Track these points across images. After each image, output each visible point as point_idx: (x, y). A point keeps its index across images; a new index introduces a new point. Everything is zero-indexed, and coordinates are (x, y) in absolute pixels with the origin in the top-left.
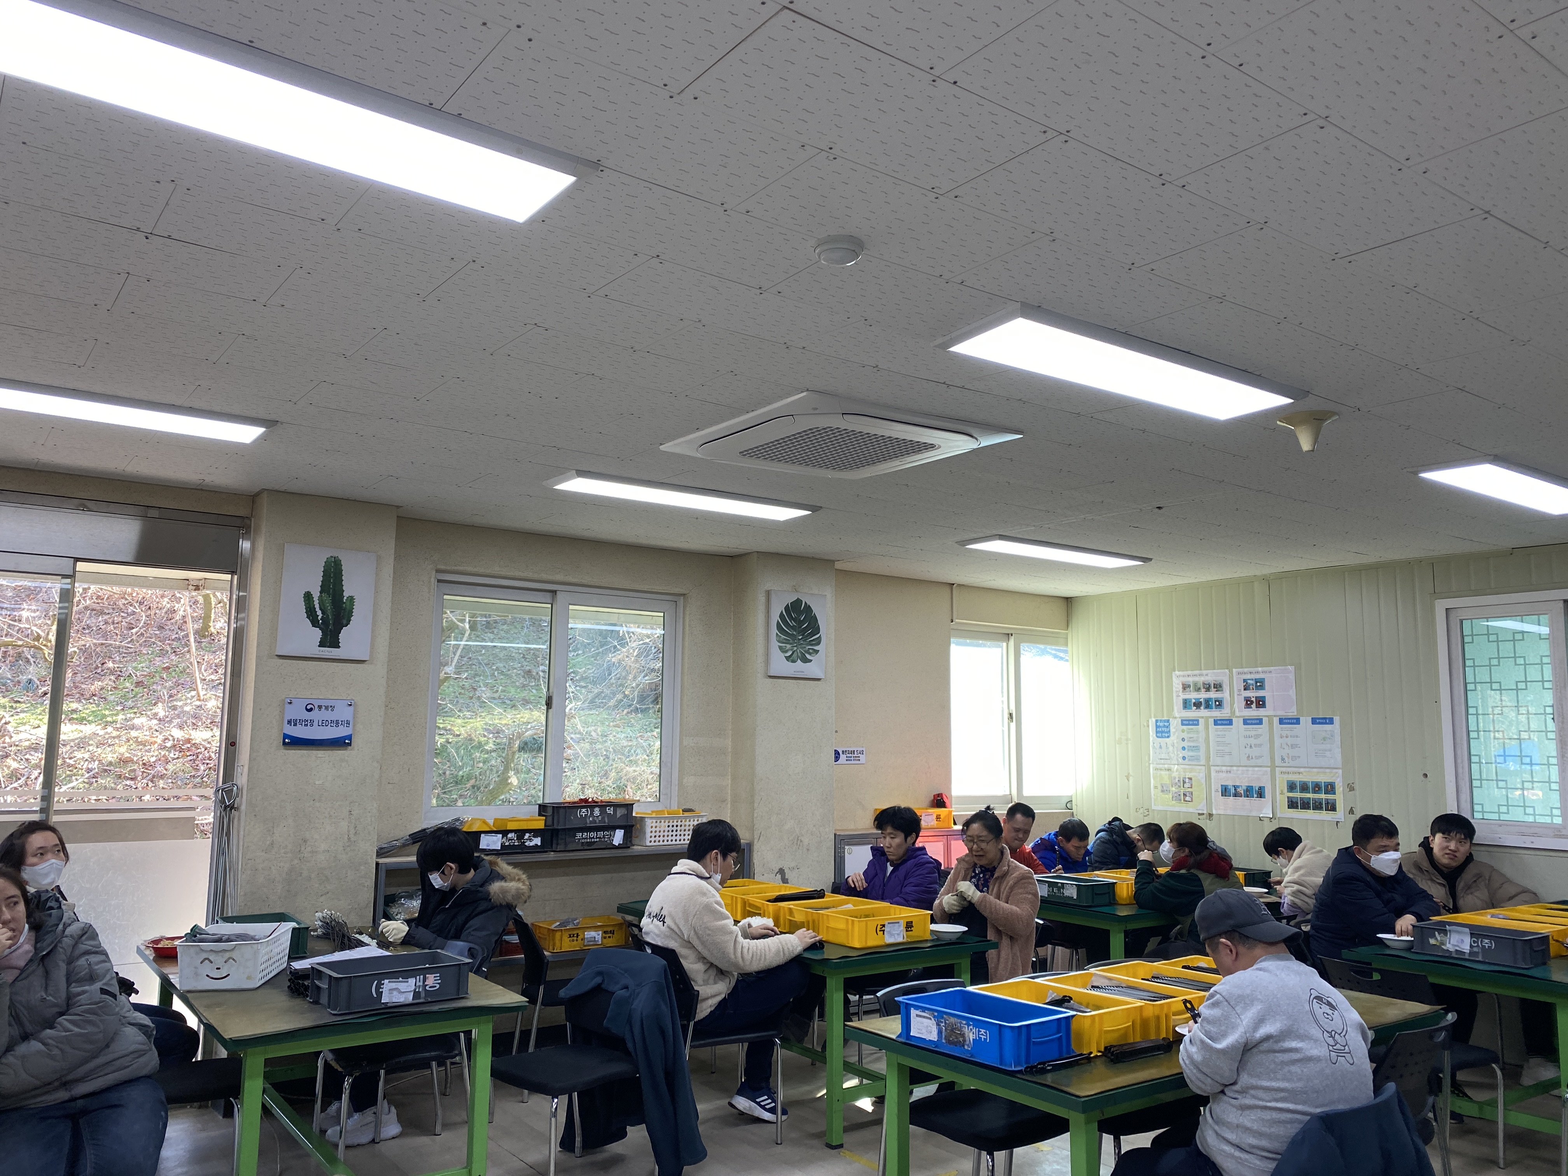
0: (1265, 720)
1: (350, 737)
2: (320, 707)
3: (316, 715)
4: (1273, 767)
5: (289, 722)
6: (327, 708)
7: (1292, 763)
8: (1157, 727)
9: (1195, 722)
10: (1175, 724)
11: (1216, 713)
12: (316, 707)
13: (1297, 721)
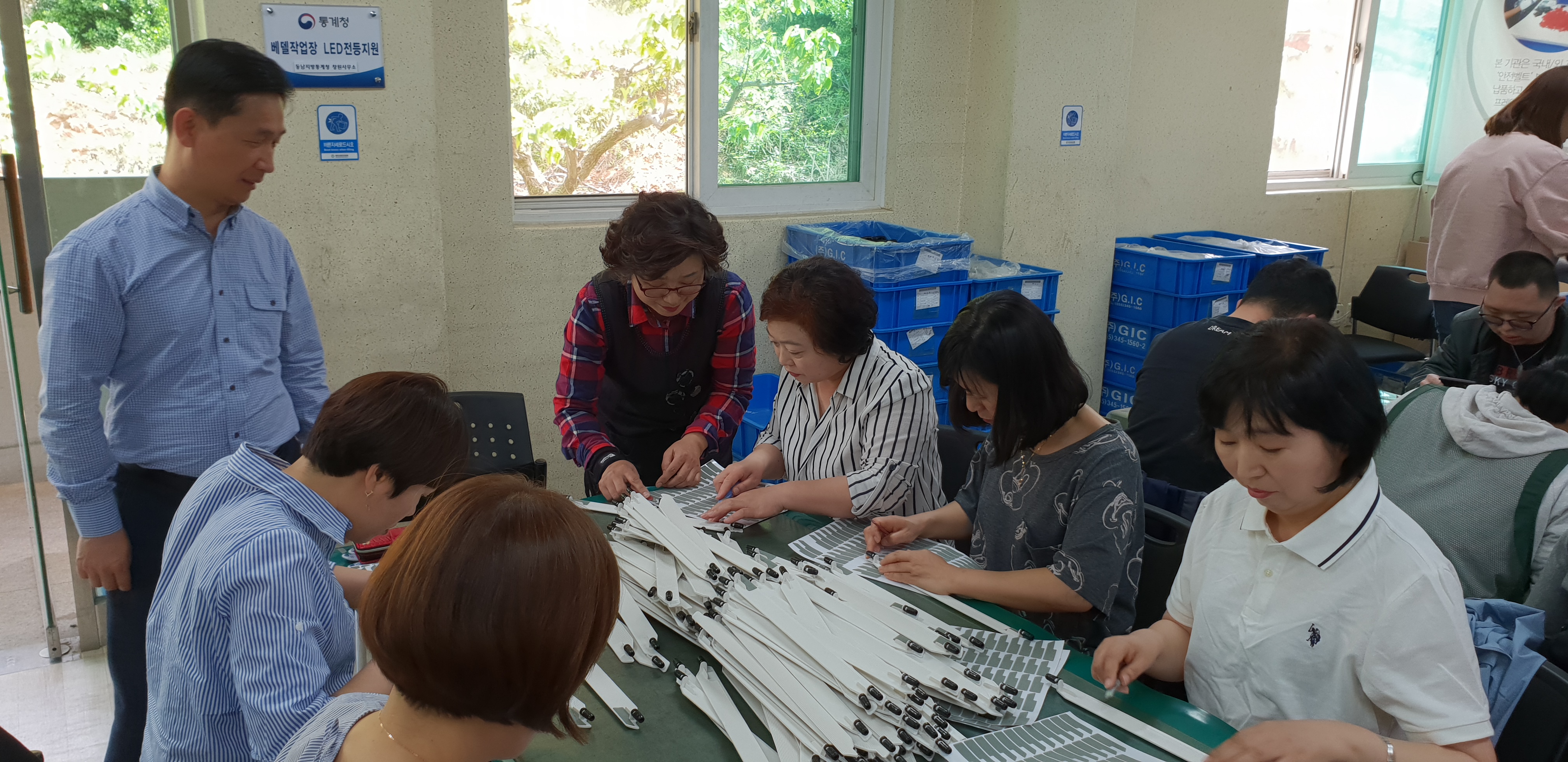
1: (380, 72)
2: (323, 20)
3: (318, 35)
5: (275, 46)
6: (335, 22)
12: (317, 20)
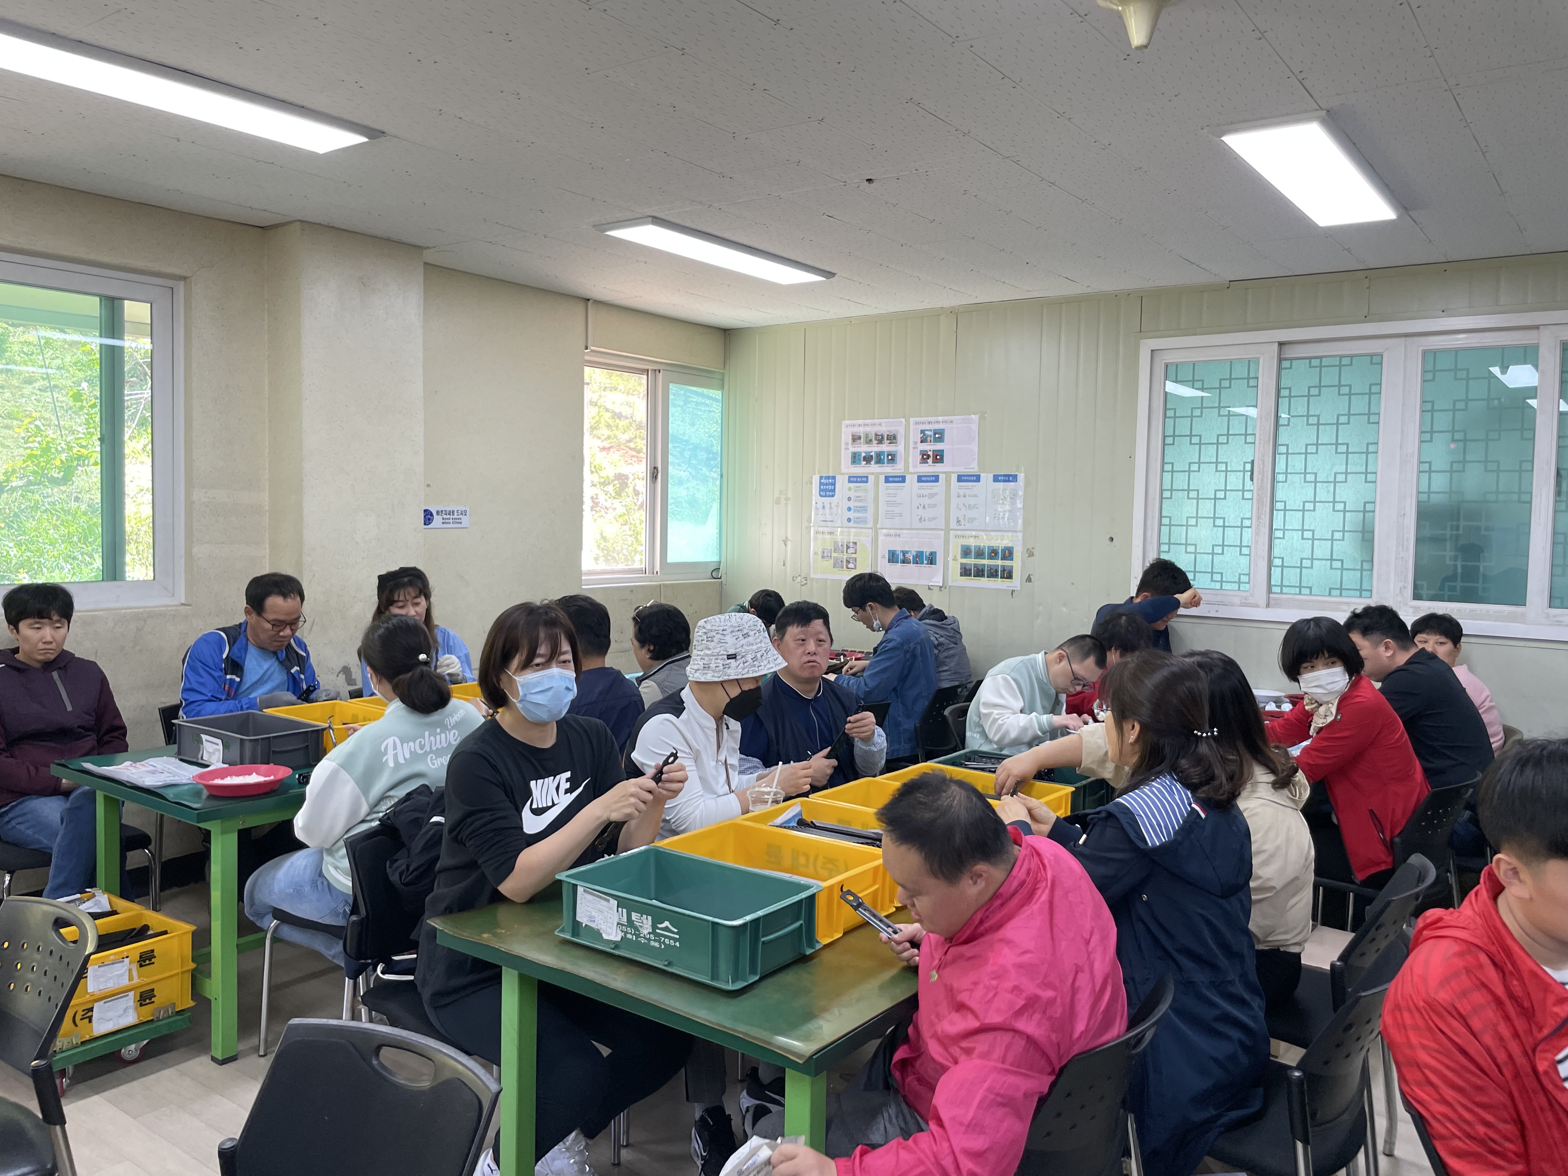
0: (942, 477)
4: (947, 530)
7: (968, 526)
8: (821, 484)
9: (864, 479)
10: (841, 483)
11: (888, 469)
13: (977, 478)
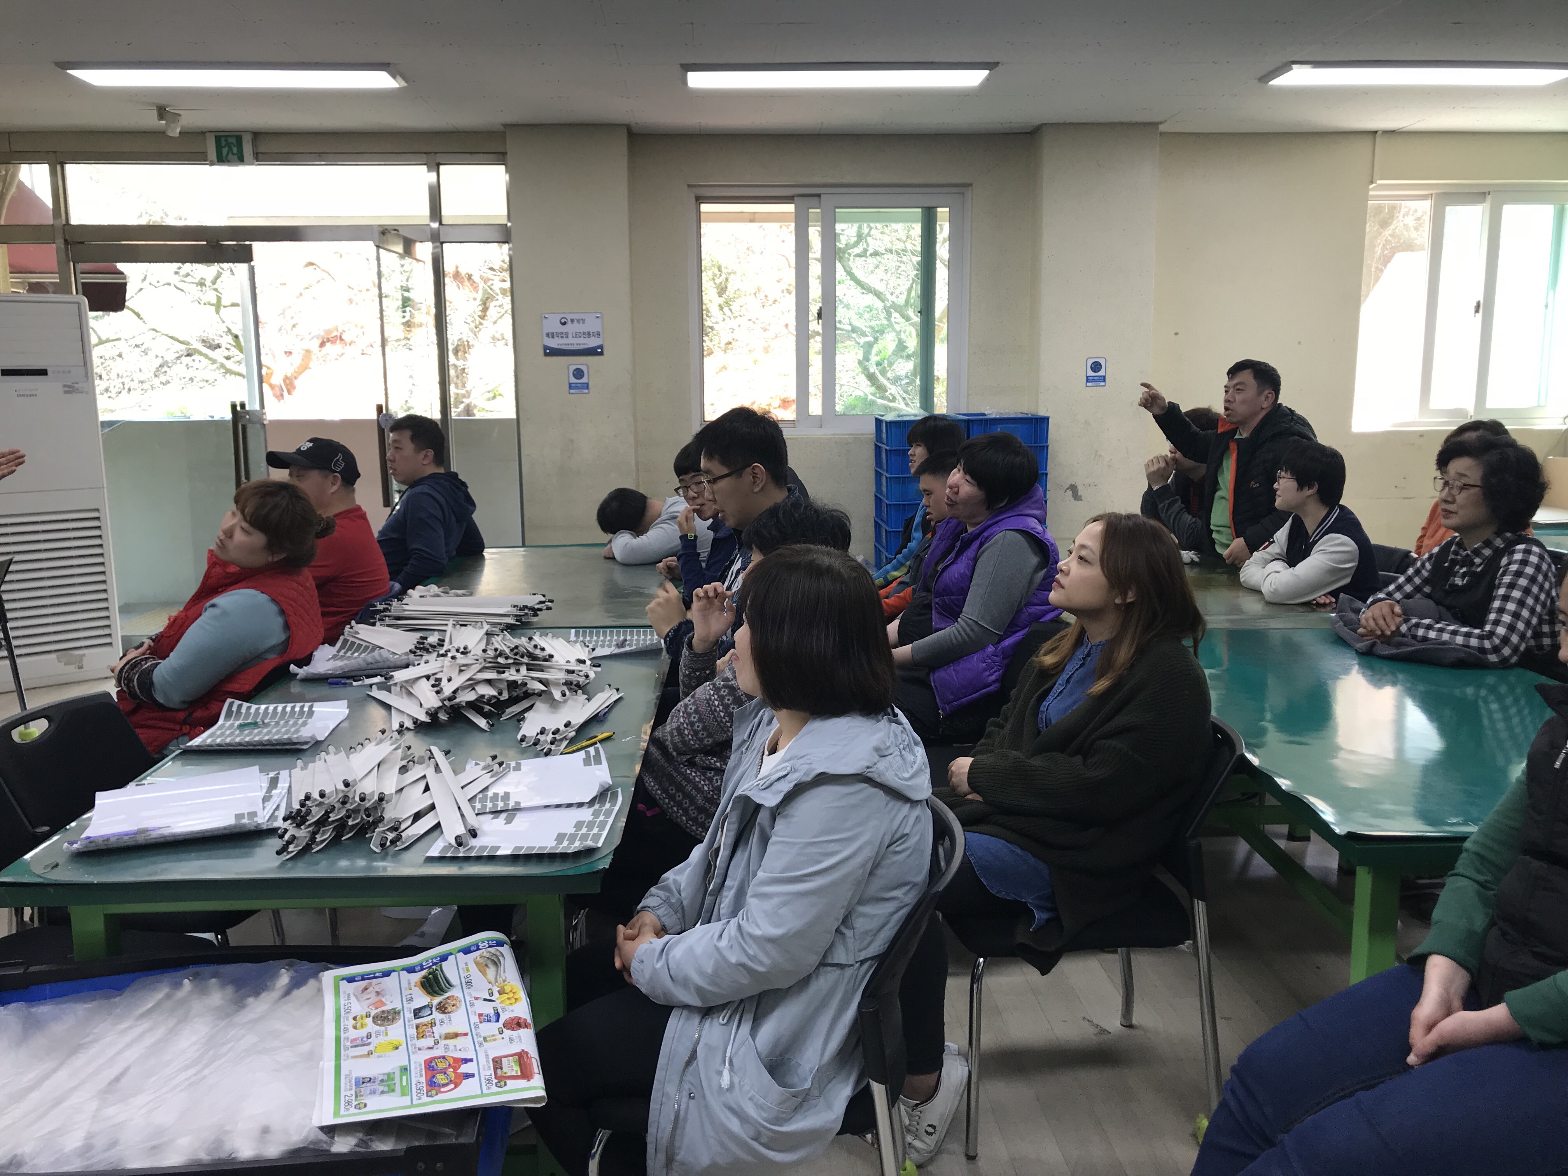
1: (601, 347)
2: (572, 321)
3: (569, 328)
5: (548, 335)
6: (578, 321)
12: (569, 320)
